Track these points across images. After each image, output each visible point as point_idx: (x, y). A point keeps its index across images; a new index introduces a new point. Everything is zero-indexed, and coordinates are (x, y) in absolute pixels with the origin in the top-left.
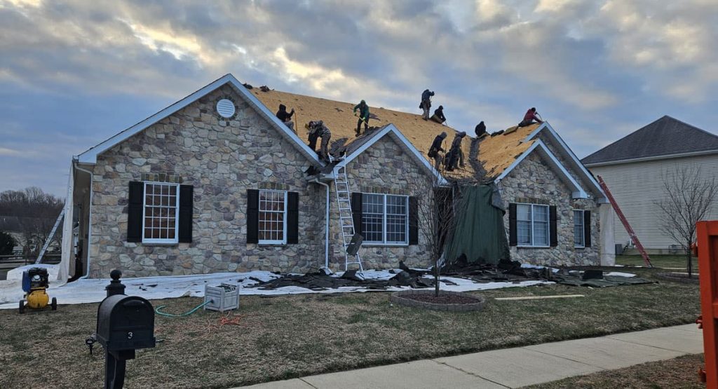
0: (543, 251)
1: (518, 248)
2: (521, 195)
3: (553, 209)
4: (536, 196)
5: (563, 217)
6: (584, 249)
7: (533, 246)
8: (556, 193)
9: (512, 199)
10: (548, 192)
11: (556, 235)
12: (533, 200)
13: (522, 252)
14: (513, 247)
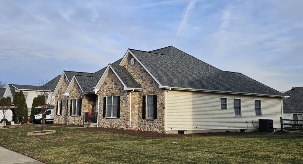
0: (114, 120)
1: (106, 118)
2: (108, 92)
3: (119, 98)
4: (114, 92)
5: (124, 101)
6: (153, 120)
7: (112, 117)
8: (121, 89)
9: (105, 95)
10: (118, 89)
11: (120, 112)
12: (112, 94)
13: (108, 120)
14: (104, 118)
